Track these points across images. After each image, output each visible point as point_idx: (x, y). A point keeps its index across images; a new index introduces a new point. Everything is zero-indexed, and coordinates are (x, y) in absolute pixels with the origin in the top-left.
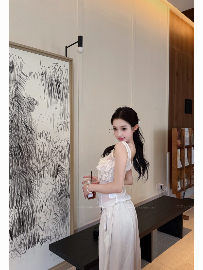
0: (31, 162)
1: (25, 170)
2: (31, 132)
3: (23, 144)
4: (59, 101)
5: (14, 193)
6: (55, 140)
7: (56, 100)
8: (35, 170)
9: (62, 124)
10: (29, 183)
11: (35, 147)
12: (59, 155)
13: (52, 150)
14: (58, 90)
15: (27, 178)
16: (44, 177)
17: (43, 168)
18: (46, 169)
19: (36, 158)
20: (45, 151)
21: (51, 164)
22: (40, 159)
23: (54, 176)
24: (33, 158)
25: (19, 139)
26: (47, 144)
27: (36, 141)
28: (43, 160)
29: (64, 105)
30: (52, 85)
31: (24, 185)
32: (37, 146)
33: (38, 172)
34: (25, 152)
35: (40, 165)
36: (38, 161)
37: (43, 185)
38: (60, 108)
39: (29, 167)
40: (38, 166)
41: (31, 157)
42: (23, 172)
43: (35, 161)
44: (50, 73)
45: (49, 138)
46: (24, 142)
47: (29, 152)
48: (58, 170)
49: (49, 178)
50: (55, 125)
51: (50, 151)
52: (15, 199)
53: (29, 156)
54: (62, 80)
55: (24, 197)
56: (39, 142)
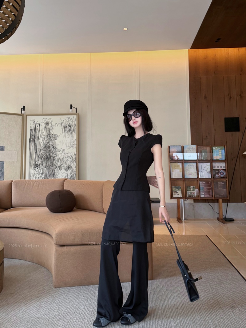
0: (55, 162)
1: (52, 165)
2: (55, 149)
3: (51, 154)
4: (70, 134)
5: (47, 174)
6: (68, 153)
7: (68, 134)
8: (57, 166)
9: (71, 145)
10: (53, 171)
11: (57, 156)
12: (70, 160)
13: (66, 157)
14: (70, 129)
15: (53, 169)
16: (61, 169)
17: (61, 165)
18: (62, 166)
19: (57, 160)
20: (62, 158)
21: (65, 164)
22: (59, 161)
23: (67, 170)
24: (56, 160)
25: (50, 152)
26: (63, 154)
27: (58, 153)
28: (61, 162)
29: (73, 136)
30: (66, 127)
31: (51, 171)
32: (58, 155)
33: (58, 167)
34: (52, 157)
35: (59, 164)
36: (58, 162)
37: (61, 173)
38: (70, 138)
39: (54, 164)
40: (58, 164)
41: (55, 160)
42: (51, 166)
43: (57, 162)
44: (66, 122)
45: (64, 152)
46: (52, 153)
47: (54, 157)
48: (69, 167)
49: (63, 171)
50: (68, 145)
51: (64, 158)
52: (47, 177)
53: (54, 159)
54: (72, 124)
55: (51, 177)
56: (59, 154)
